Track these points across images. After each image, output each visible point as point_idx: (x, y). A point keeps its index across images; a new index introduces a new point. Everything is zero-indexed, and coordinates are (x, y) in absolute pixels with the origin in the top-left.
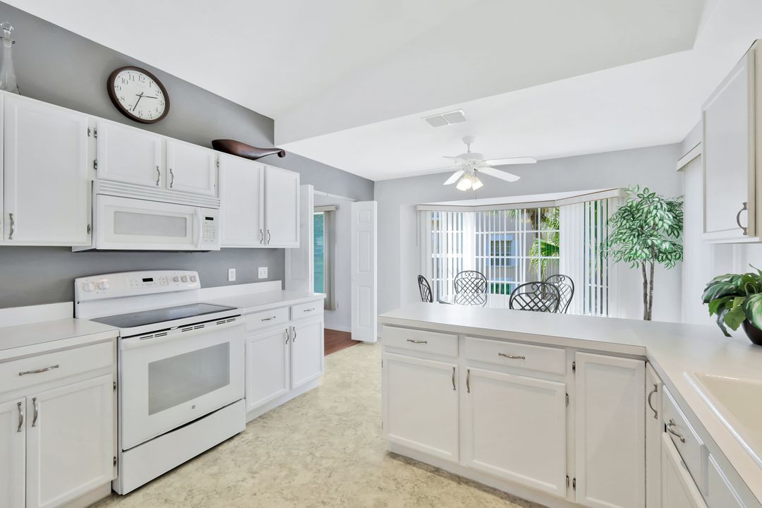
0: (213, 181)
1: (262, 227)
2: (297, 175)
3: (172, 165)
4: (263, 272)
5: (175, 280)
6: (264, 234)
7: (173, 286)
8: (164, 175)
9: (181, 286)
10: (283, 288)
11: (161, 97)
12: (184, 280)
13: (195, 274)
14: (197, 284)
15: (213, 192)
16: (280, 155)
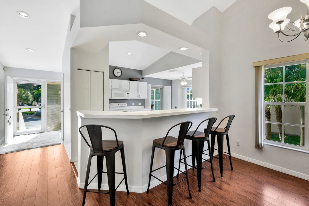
0: (129, 86)
1: (138, 94)
2: (146, 83)
3: (122, 85)
4: (140, 104)
5: (123, 104)
6: (139, 96)
7: (122, 106)
8: (121, 87)
9: (124, 106)
10: (144, 107)
11: (121, 72)
12: (124, 105)
13: (126, 104)
14: (126, 106)
15: (129, 88)
16: (143, 79)
